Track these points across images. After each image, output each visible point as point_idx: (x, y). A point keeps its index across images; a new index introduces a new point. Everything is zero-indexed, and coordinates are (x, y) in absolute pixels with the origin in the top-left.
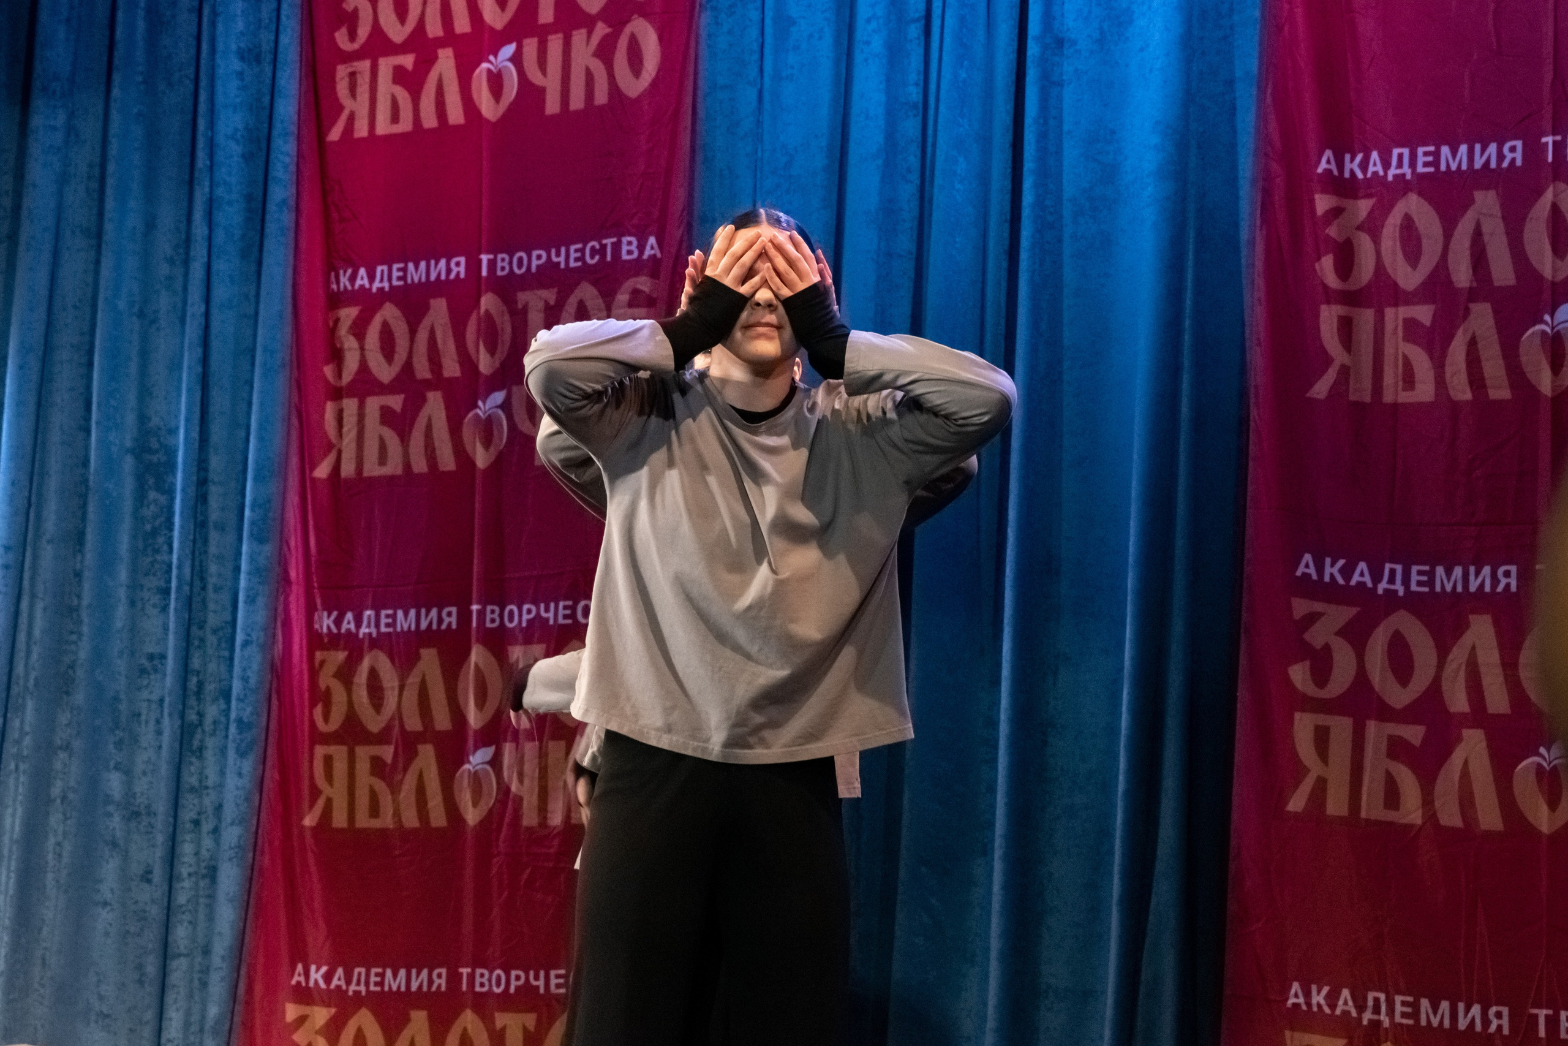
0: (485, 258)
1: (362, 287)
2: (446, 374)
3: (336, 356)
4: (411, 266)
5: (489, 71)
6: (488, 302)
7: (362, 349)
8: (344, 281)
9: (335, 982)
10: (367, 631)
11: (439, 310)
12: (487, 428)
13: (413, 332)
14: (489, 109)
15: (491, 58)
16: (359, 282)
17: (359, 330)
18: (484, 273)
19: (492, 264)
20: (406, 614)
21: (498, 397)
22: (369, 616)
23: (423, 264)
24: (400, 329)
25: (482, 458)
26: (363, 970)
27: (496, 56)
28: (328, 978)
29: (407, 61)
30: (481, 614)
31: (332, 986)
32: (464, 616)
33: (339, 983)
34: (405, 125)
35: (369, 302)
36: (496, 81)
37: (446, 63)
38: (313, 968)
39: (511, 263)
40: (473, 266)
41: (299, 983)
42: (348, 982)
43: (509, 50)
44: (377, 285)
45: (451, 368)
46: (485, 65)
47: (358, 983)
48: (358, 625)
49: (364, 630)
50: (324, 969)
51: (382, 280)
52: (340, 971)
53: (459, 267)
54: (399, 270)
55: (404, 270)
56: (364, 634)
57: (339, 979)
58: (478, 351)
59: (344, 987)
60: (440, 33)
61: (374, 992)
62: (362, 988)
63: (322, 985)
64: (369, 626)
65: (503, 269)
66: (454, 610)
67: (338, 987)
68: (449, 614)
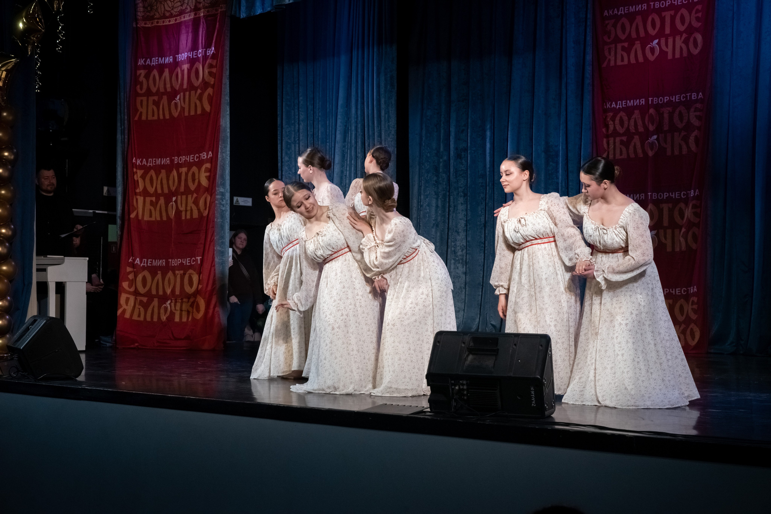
0: (650, 99)
1: (614, 107)
2: (640, 130)
3: (607, 126)
4: (628, 101)
5: (650, 47)
6: (652, 111)
7: (614, 124)
8: (608, 106)
11: (637, 114)
12: (652, 145)
13: (629, 119)
14: (651, 58)
15: (651, 43)
16: (613, 106)
17: (613, 119)
18: (650, 103)
19: (652, 101)
21: (655, 137)
23: (632, 101)
24: (625, 118)
25: (651, 153)
27: (652, 43)
29: (626, 45)
30: (651, 196)
32: (646, 196)
34: (626, 62)
35: (616, 111)
36: (652, 50)
37: (638, 46)
39: (658, 100)
40: (647, 101)
43: (656, 41)
44: (618, 106)
45: (641, 129)
46: (649, 46)
51: (619, 105)
53: (643, 101)
54: (624, 102)
55: (626, 102)
58: (649, 125)
60: (636, 37)
65: (656, 102)
66: (643, 194)
68: (642, 196)
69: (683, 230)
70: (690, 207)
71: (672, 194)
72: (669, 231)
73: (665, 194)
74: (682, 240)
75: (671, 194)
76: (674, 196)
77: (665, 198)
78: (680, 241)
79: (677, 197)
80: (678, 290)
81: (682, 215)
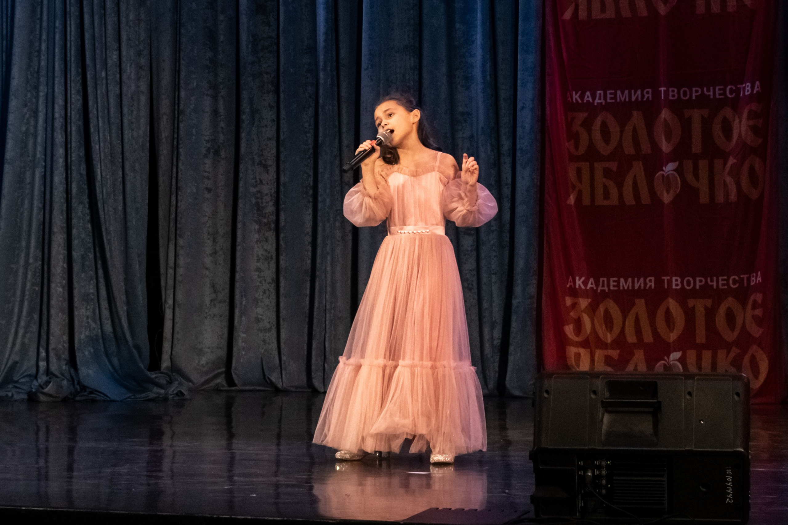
9: (589, 286)
10: (599, 101)
20: (623, 93)
22: (600, 94)
25: (663, 9)
26: (605, 279)
28: (585, 283)
30: (666, 92)
31: (588, 288)
32: (656, 93)
33: (591, 286)
38: (577, 278)
41: (571, 286)
42: (597, 285)
47: (603, 286)
48: (594, 98)
49: (597, 101)
50: (583, 279)
52: (591, 280)
56: (597, 103)
57: (592, 284)
59: (595, 288)
61: (613, 290)
62: (606, 288)
63: (583, 287)
64: (600, 99)
66: (650, 90)
67: (592, 288)
68: (648, 93)
69: (732, 161)
70: (745, 115)
71: (708, 90)
72: (703, 164)
73: (694, 89)
74: (729, 180)
75: (705, 89)
76: (711, 93)
77: (694, 98)
78: (725, 181)
79: (717, 96)
80: (723, 280)
81: (727, 130)
